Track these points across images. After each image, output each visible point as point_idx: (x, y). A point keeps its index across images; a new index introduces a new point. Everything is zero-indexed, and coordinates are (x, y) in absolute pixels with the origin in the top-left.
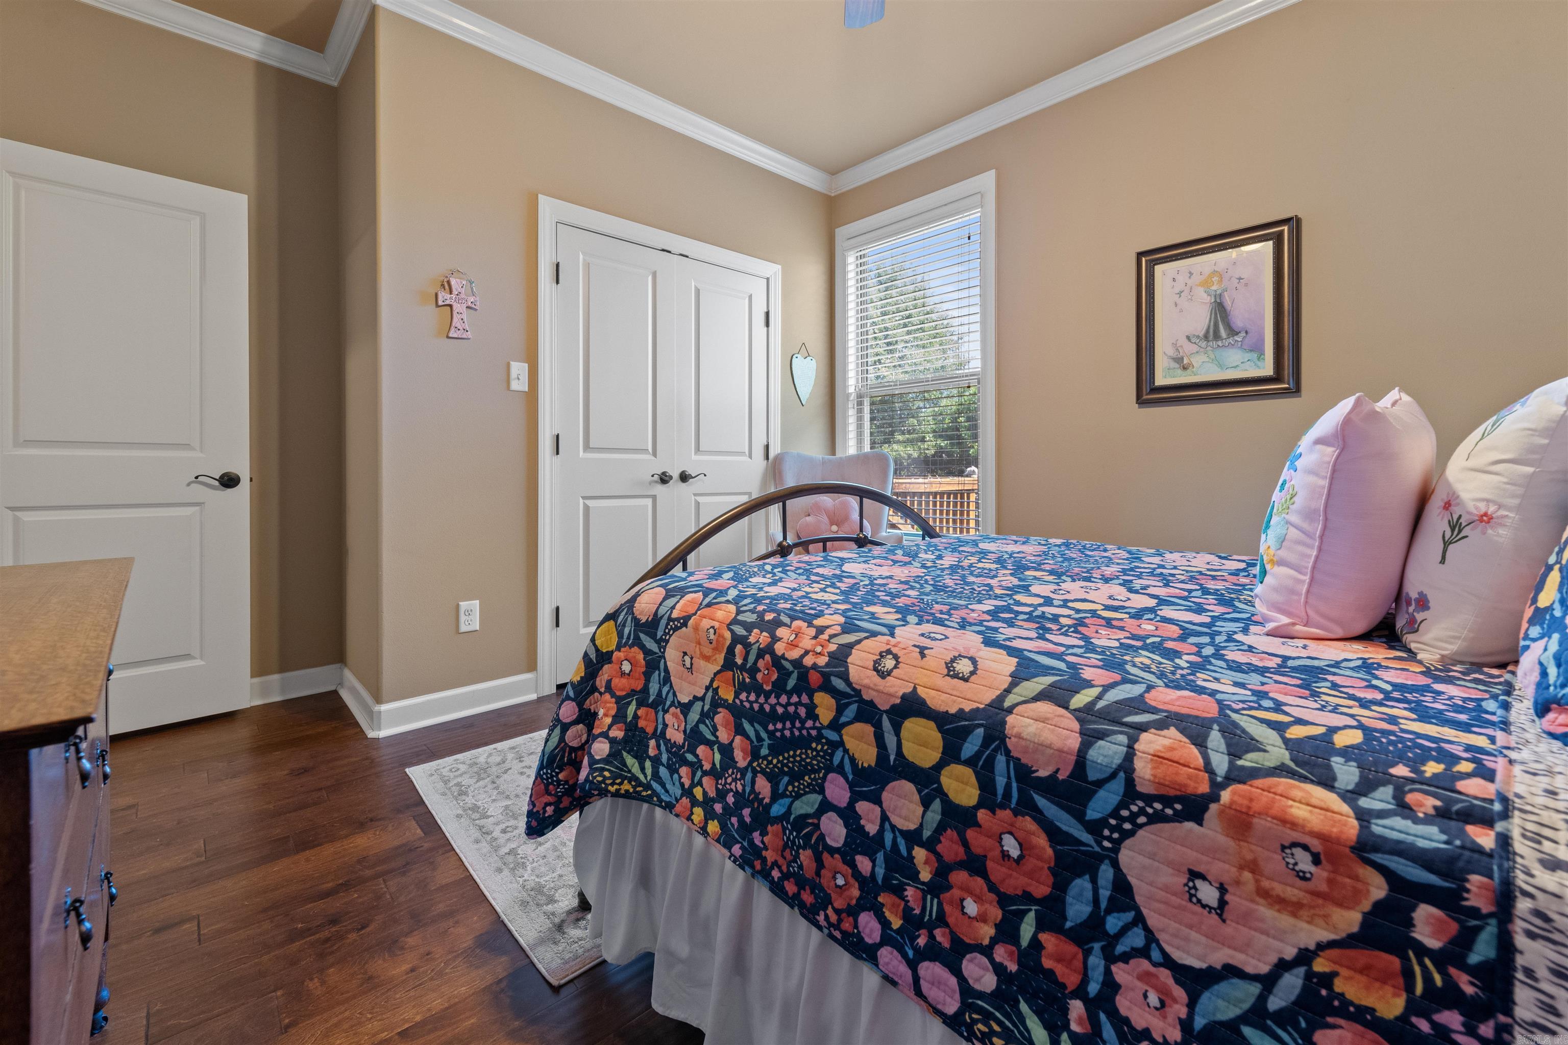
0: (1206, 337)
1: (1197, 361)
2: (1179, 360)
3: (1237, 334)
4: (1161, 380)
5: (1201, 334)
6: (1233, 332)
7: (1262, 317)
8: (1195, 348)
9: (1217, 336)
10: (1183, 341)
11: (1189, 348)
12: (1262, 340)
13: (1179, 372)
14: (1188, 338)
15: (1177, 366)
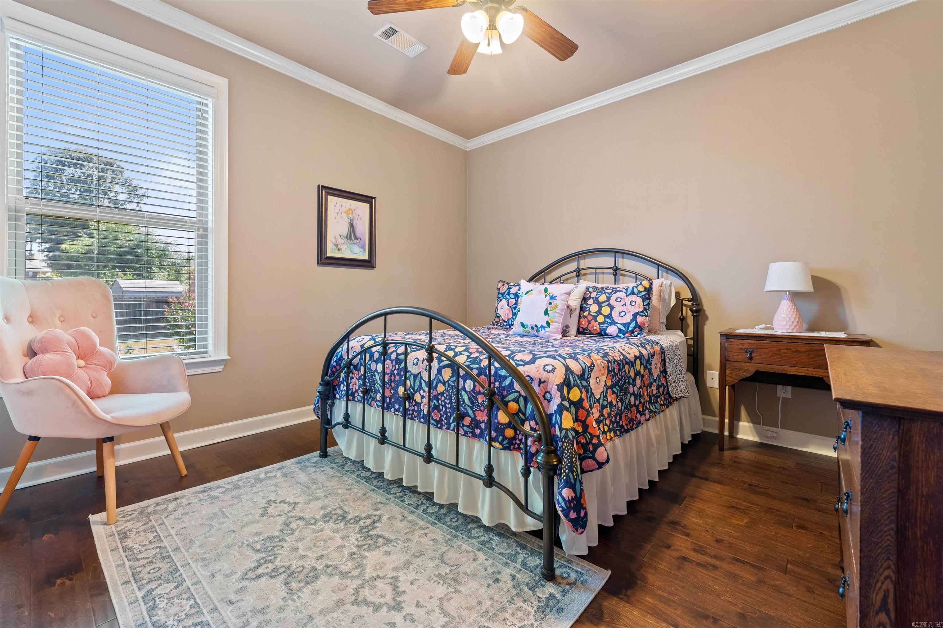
0: (347, 237)
1: (344, 247)
2: (337, 245)
3: (357, 239)
4: (330, 254)
5: (345, 236)
6: (356, 238)
7: (365, 235)
8: (342, 241)
9: (351, 239)
10: (338, 237)
11: (340, 241)
12: (365, 244)
13: (337, 251)
14: (340, 236)
15: (336, 248)
